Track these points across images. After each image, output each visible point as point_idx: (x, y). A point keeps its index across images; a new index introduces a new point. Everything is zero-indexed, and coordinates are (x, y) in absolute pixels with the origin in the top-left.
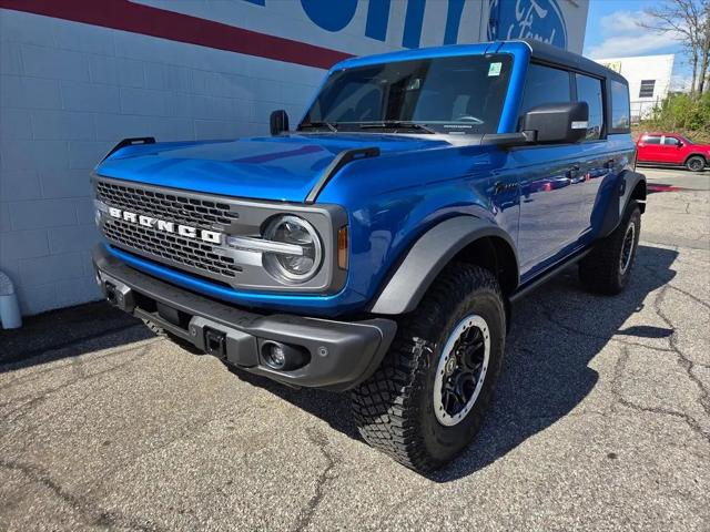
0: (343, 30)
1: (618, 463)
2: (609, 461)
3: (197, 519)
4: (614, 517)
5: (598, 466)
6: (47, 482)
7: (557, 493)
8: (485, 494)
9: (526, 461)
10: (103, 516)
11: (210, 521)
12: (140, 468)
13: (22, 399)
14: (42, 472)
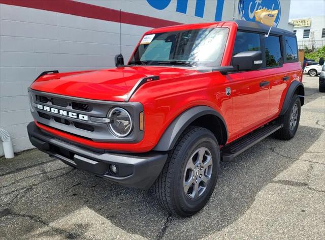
0: (165, 9)
1: (306, 214)
2: (301, 213)
3: (112, 236)
4: (303, 235)
5: (296, 215)
6: (42, 222)
7: (277, 226)
8: (243, 226)
9: (262, 213)
10: (70, 235)
11: (118, 236)
12: (83, 216)
13: (22, 189)
14: (39, 218)
